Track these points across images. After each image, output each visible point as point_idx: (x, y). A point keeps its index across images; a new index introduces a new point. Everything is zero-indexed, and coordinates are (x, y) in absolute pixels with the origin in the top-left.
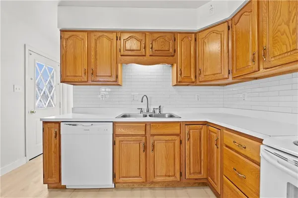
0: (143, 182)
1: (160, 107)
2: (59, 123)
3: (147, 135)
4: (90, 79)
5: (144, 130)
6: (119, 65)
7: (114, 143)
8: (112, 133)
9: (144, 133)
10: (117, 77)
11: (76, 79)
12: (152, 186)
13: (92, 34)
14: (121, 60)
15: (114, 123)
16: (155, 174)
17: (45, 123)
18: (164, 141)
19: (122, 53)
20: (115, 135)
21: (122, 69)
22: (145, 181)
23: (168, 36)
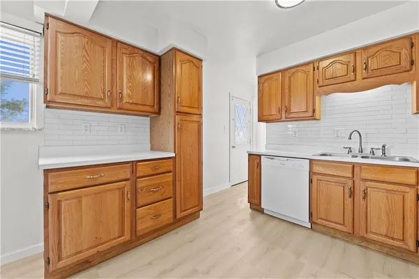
0: (349, 233)
1: (384, 146)
2: (259, 156)
3: (355, 179)
4: (283, 116)
5: (351, 171)
6: (317, 98)
7: (311, 181)
8: (308, 170)
9: (350, 175)
10: (314, 111)
11: (271, 118)
12: (363, 244)
13: (287, 73)
14: (319, 92)
15: (311, 161)
16: (368, 230)
17: (250, 155)
18: (385, 191)
19: (321, 84)
20: (311, 173)
21: (320, 100)
22: (351, 232)
23: (398, 43)
